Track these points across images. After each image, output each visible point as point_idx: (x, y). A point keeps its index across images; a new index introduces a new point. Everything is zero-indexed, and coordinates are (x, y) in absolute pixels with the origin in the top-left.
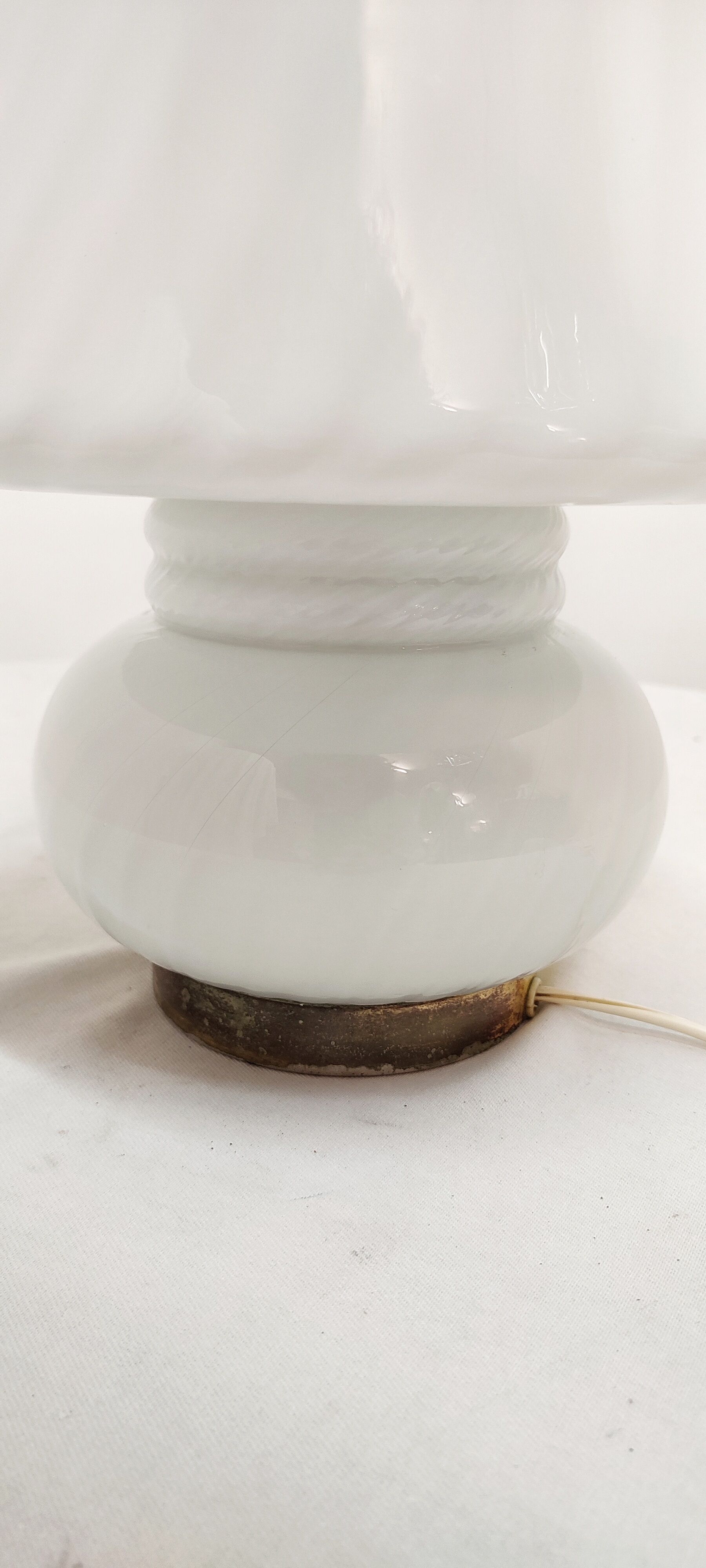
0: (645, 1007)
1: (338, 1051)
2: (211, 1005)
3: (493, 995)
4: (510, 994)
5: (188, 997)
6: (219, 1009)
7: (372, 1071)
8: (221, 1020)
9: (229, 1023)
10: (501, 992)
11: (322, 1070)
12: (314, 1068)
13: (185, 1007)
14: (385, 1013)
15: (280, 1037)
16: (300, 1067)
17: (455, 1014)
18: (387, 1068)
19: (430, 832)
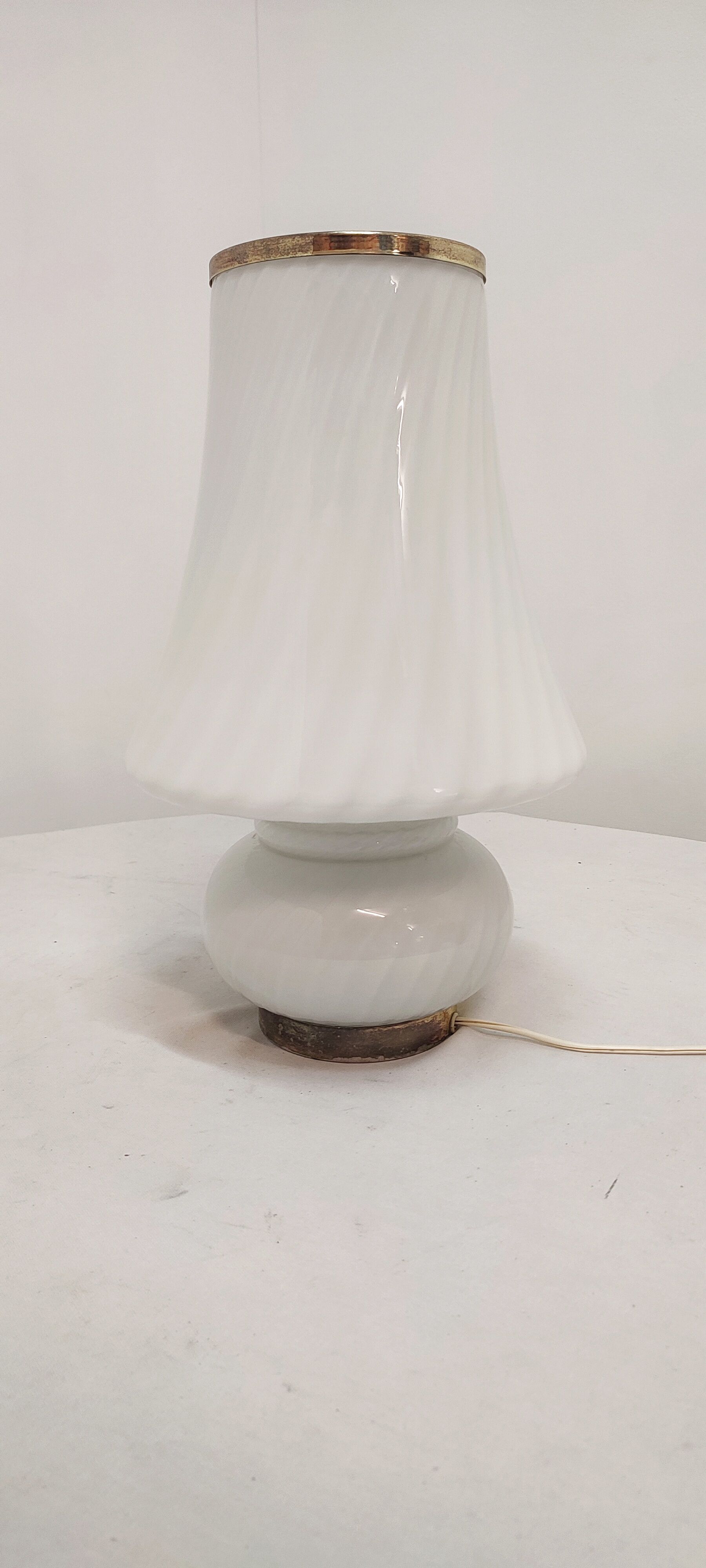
0: (502, 1024)
1: (357, 1050)
2: (294, 1031)
3: (431, 1021)
4: (440, 1020)
5: (282, 1028)
6: (299, 1032)
7: (374, 1060)
8: (299, 1038)
9: (303, 1039)
10: (436, 1019)
11: (350, 1060)
12: (346, 1059)
13: (280, 1033)
14: (379, 1030)
15: (329, 1044)
16: (339, 1059)
17: (413, 1030)
18: (381, 1058)
19: (397, 943)
